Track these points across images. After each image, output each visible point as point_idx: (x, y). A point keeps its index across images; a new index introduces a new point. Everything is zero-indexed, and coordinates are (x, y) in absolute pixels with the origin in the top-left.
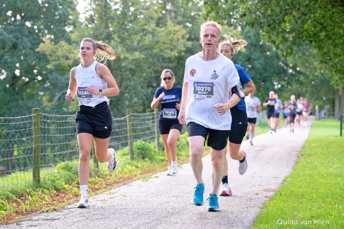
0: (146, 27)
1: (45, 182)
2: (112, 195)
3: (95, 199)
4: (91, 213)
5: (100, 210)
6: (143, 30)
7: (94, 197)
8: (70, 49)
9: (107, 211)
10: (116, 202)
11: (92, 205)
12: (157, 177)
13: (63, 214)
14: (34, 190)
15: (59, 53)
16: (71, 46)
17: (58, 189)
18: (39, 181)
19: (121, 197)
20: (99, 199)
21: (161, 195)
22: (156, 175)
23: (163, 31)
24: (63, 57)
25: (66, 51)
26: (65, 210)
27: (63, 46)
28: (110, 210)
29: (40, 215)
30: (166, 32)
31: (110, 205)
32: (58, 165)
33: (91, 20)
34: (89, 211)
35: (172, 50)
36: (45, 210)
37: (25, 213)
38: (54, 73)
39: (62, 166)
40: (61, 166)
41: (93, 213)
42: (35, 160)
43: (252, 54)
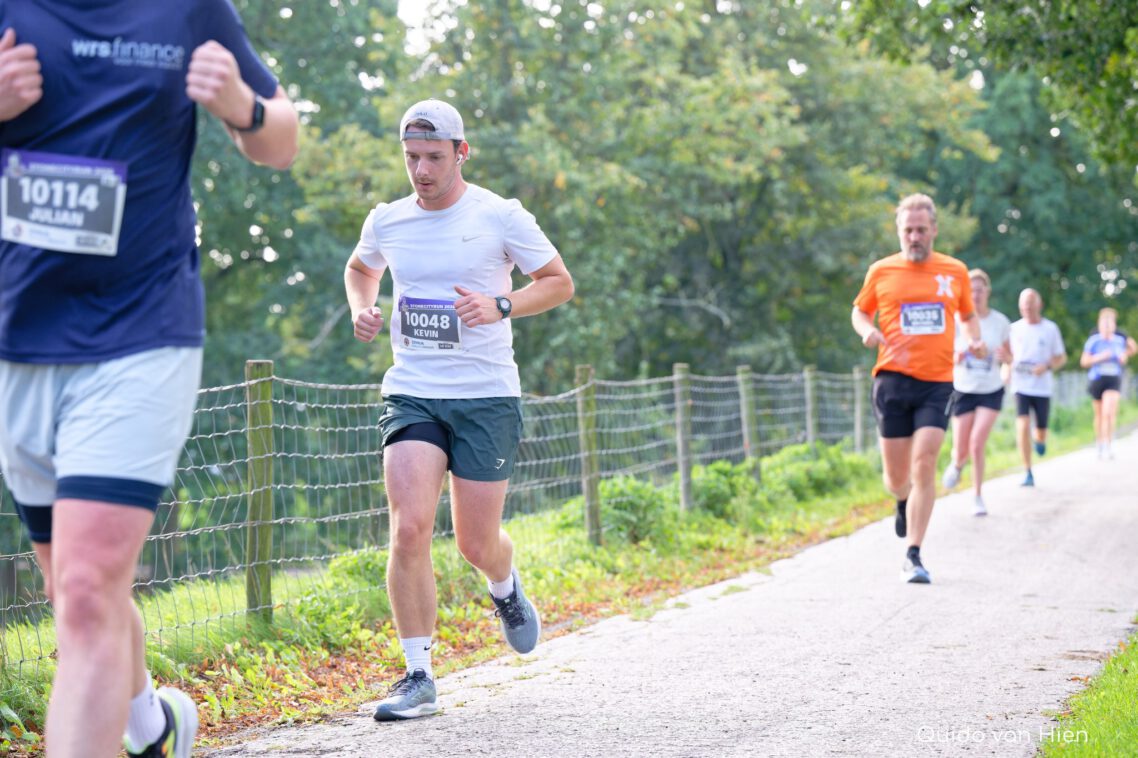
0: (646, 75)
1: (291, 622)
2: (524, 668)
3: (465, 682)
4: (450, 729)
5: (483, 720)
6: (636, 86)
7: (461, 674)
8: (376, 155)
9: (508, 724)
10: (540, 691)
11: (455, 704)
12: (683, 606)
13: (354, 733)
14: (250, 647)
15: (339, 168)
16: (378, 144)
17: (334, 645)
18: (268, 616)
19: (556, 673)
20: (478, 680)
21: (699, 669)
22: (681, 599)
23: (705, 91)
24: (353, 181)
25: (364, 159)
26: (359, 719)
27: (353, 144)
28: (519, 721)
29: (274, 734)
30: (718, 92)
31: (518, 701)
32: (335, 563)
33: (452, 49)
34: (444, 724)
35: (739, 158)
36: (290, 720)
37: (219, 726)
38: (319, 238)
39: (349, 564)
40: (345, 562)
41: (458, 729)
42: (253, 542)
43: (1021, 169)
